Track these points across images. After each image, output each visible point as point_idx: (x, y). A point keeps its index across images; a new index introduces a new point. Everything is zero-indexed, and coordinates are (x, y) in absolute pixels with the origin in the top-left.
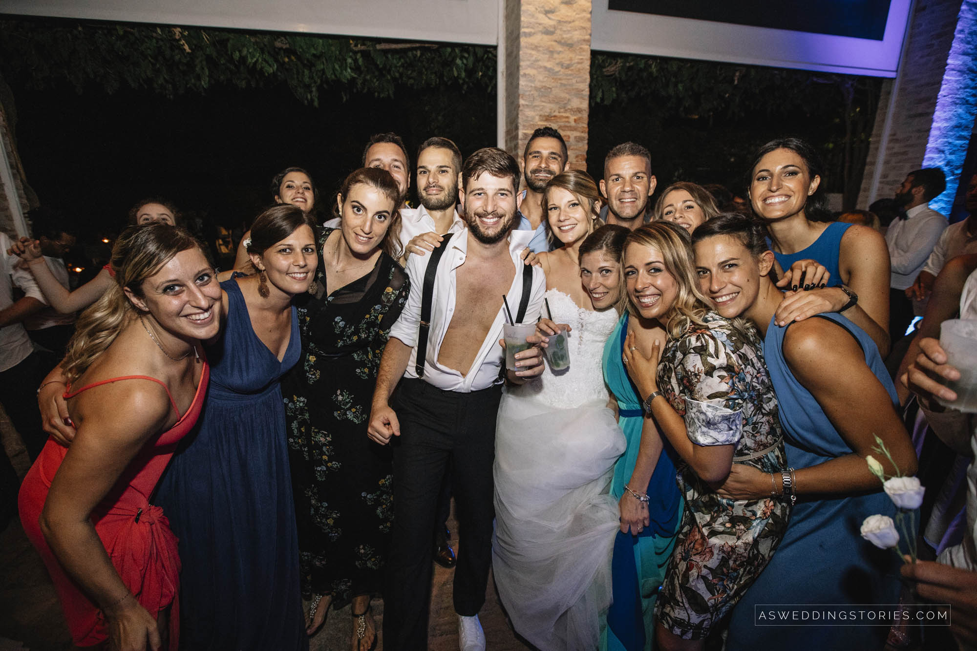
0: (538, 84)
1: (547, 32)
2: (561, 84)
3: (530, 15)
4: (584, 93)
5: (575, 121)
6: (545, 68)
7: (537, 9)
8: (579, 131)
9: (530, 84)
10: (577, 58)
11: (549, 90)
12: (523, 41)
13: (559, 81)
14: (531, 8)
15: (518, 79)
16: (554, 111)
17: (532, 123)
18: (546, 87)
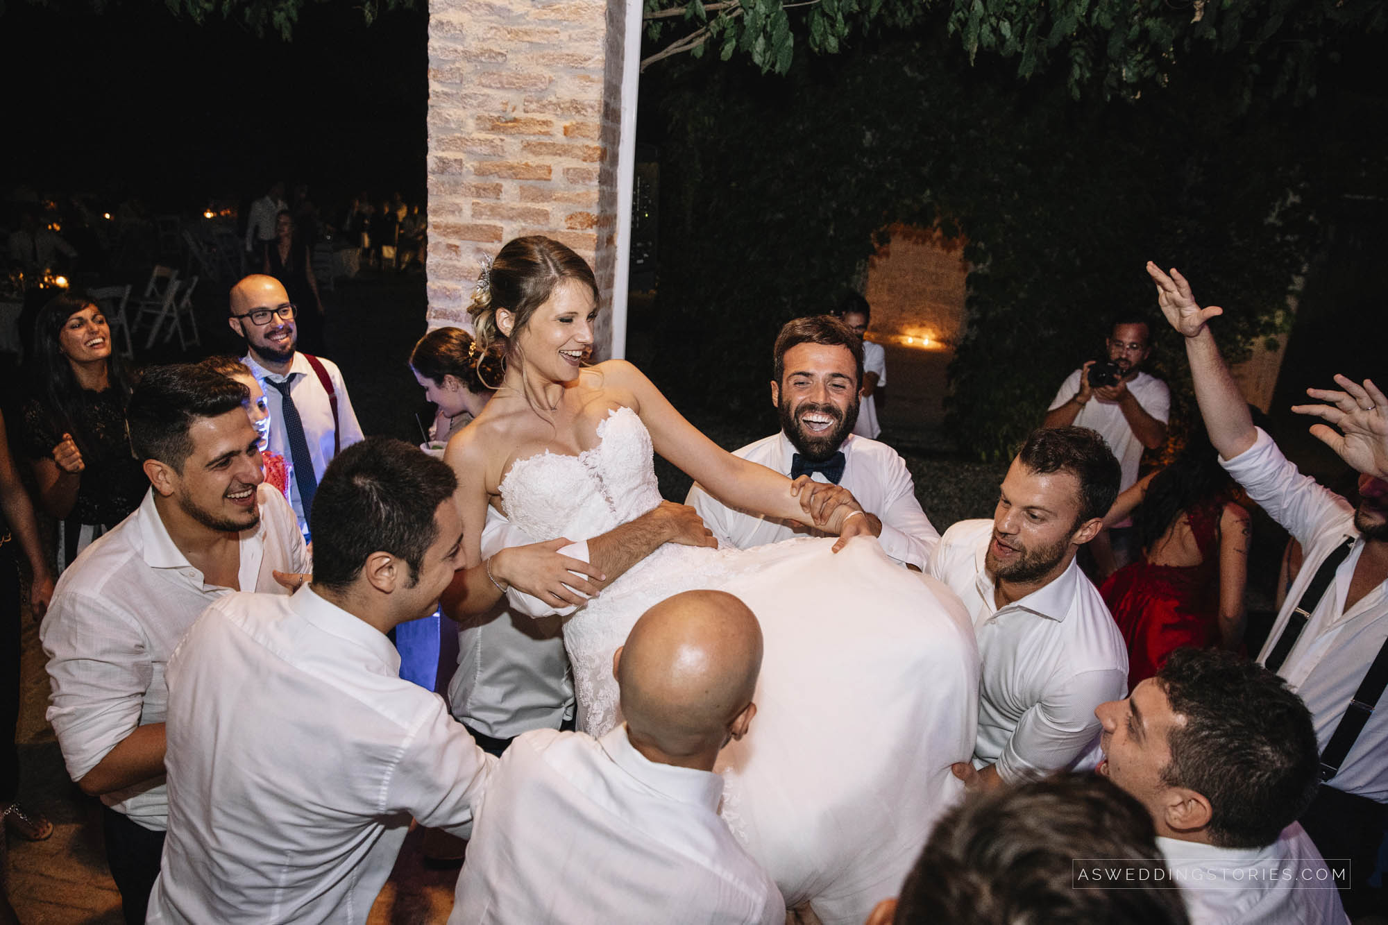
0: (473, 46)
2: (531, 43)
4: (590, 65)
5: (566, 131)
8: (577, 157)
11: (500, 59)
13: (526, 38)
16: (514, 109)
17: (459, 135)
18: (491, 51)
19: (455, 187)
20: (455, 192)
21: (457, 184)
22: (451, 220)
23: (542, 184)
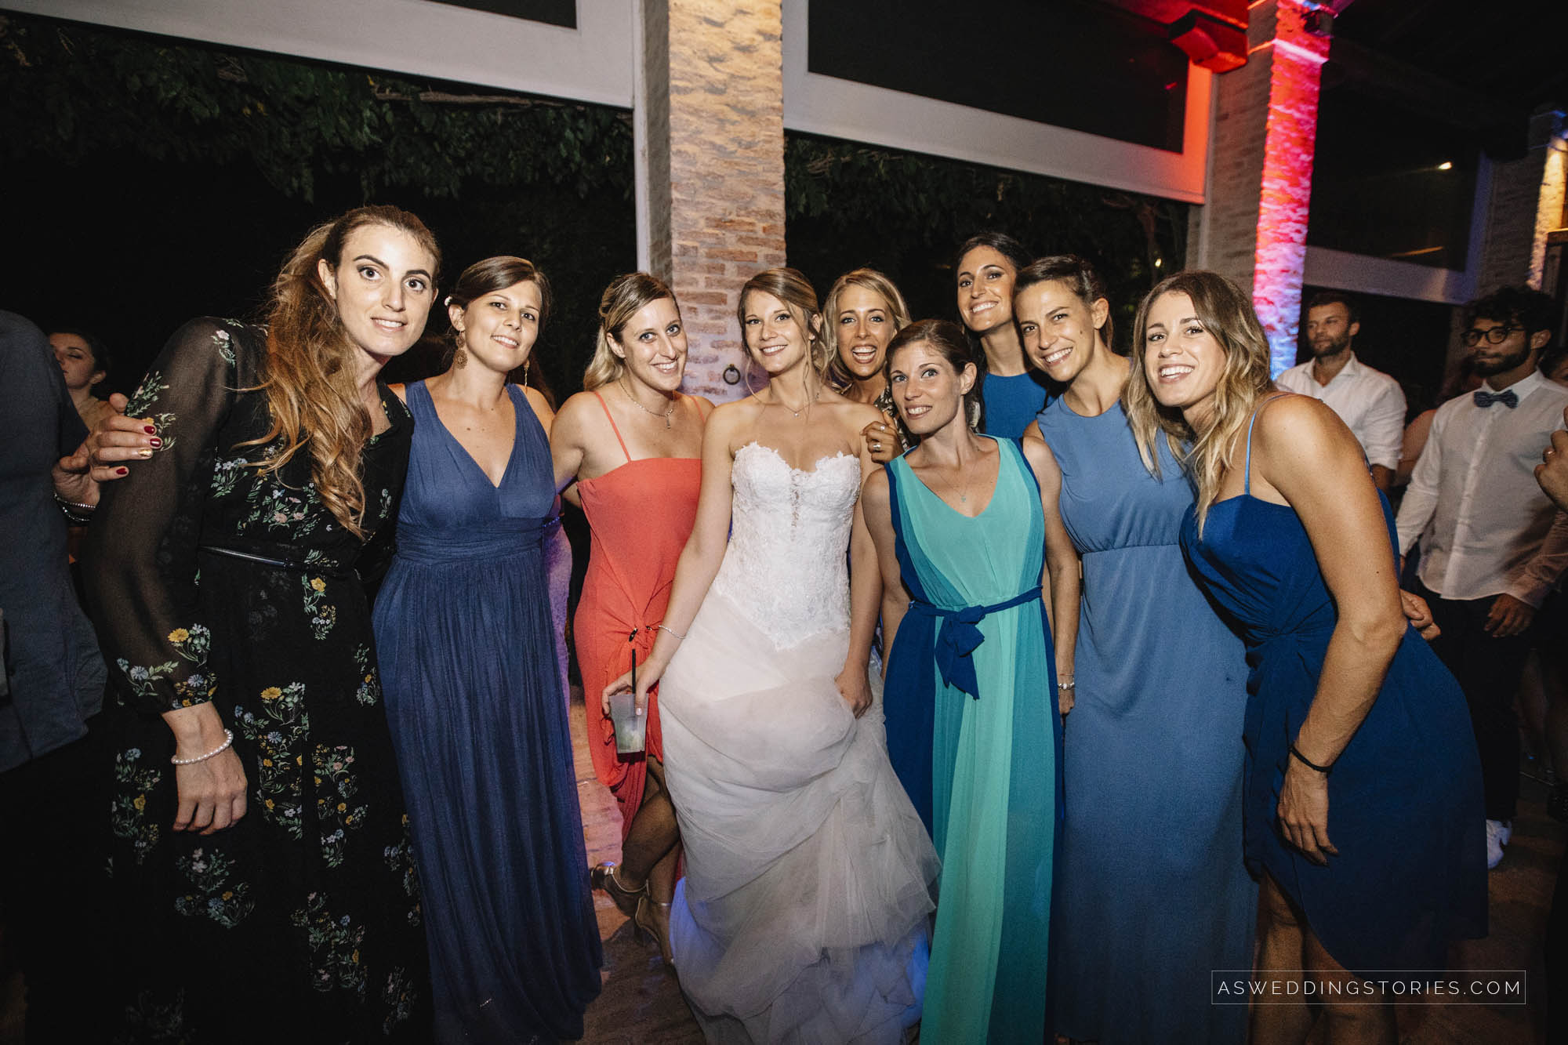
0: (703, 170)
1: (713, 89)
2: (740, 171)
3: (684, 60)
4: (776, 188)
5: (764, 230)
6: (713, 145)
7: (695, 53)
8: (770, 246)
9: (688, 168)
10: (762, 135)
11: (720, 179)
12: (675, 99)
13: (736, 167)
14: (686, 51)
15: (668, 157)
16: (730, 214)
17: (693, 229)
18: (714, 173)
19: (693, 266)
20: (692, 269)
21: (694, 263)
22: (691, 289)
23: (751, 265)
